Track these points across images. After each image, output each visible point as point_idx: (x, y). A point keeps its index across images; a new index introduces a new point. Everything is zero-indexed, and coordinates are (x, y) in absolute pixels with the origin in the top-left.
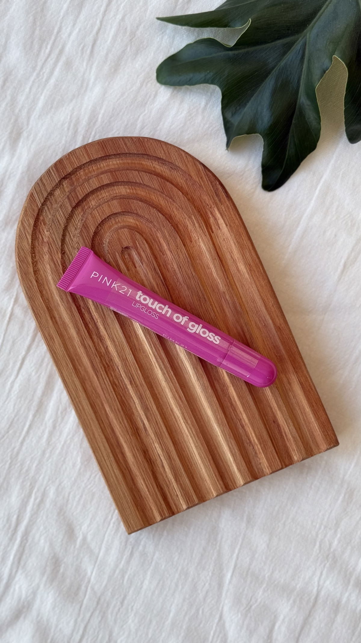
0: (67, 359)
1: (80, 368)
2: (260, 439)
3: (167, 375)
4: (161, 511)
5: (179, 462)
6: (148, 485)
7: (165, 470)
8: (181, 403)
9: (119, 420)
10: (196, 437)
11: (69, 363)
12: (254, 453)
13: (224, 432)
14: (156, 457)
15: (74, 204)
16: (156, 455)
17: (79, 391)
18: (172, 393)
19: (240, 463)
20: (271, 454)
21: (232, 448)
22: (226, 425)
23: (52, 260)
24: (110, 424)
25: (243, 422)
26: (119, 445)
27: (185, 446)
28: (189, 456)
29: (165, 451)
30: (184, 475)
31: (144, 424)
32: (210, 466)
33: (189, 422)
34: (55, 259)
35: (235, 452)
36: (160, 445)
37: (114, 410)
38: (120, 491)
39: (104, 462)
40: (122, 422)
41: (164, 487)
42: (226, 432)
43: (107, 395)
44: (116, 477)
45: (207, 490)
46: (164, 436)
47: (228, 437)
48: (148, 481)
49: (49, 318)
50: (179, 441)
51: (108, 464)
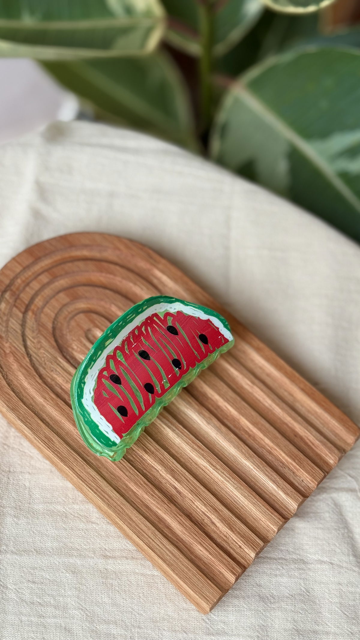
0: (73, 454)
1: (89, 458)
2: (292, 456)
3: (177, 430)
4: (232, 569)
5: (227, 511)
6: (206, 547)
7: (217, 527)
8: (202, 452)
9: (149, 493)
10: (232, 479)
11: (77, 457)
12: (292, 474)
13: (255, 464)
14: (201, 516)
15: (23, 310)
16: (201, 514)
17: (98, 481)
18: (190, 446)
19: (284, 487)
20: (308, 466)
21: (269, 475)
22: (254, 456)
23: (21, 366)
24: (142, 502)
25: (268, 448)
26: (161, 520)
27: (224, 493)
28: (233, 503)
29: (208, 505)
30: (237, 522)
31: (176, 488)
32: (258, 503)
33: (219, 467)
34: (24, 365)
35: (275, 478)
36: (201, 502)
37: (140, 485)
38: (182, 566)
39: (153, 543)
40: (154, 494)
41: (223, 544)
42: (257, 462)
43: (127, 473)
44: (172, 554)
45: (266, 530)
46: (201, 491)
47: (261, 467)
48: (205, 542)
49: (39, 422)
50: (217, 491)
51: (158, 544)
